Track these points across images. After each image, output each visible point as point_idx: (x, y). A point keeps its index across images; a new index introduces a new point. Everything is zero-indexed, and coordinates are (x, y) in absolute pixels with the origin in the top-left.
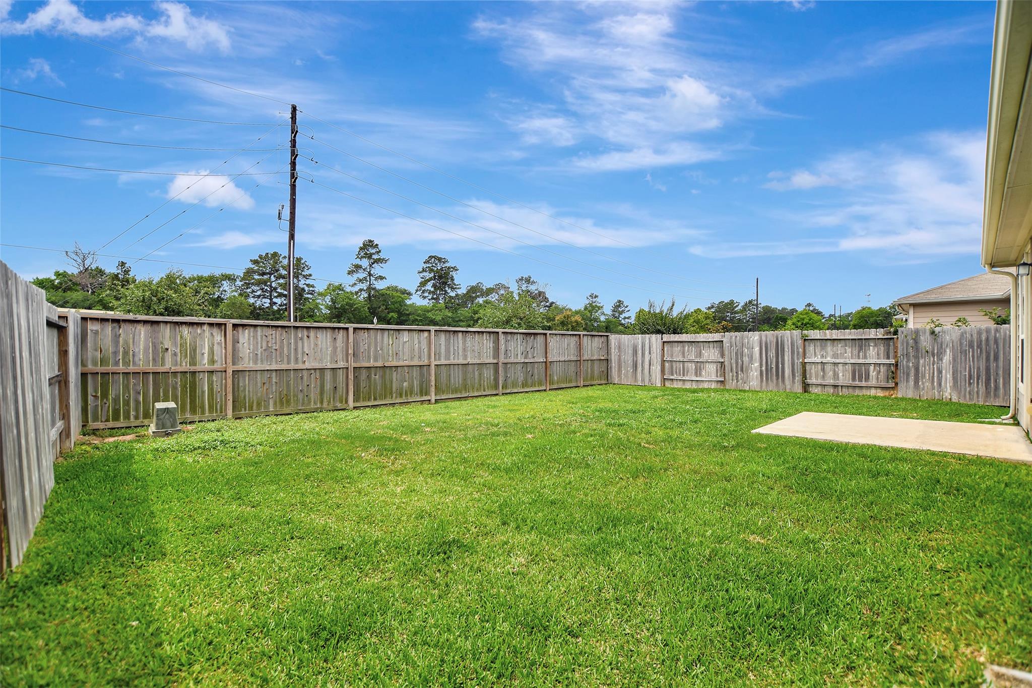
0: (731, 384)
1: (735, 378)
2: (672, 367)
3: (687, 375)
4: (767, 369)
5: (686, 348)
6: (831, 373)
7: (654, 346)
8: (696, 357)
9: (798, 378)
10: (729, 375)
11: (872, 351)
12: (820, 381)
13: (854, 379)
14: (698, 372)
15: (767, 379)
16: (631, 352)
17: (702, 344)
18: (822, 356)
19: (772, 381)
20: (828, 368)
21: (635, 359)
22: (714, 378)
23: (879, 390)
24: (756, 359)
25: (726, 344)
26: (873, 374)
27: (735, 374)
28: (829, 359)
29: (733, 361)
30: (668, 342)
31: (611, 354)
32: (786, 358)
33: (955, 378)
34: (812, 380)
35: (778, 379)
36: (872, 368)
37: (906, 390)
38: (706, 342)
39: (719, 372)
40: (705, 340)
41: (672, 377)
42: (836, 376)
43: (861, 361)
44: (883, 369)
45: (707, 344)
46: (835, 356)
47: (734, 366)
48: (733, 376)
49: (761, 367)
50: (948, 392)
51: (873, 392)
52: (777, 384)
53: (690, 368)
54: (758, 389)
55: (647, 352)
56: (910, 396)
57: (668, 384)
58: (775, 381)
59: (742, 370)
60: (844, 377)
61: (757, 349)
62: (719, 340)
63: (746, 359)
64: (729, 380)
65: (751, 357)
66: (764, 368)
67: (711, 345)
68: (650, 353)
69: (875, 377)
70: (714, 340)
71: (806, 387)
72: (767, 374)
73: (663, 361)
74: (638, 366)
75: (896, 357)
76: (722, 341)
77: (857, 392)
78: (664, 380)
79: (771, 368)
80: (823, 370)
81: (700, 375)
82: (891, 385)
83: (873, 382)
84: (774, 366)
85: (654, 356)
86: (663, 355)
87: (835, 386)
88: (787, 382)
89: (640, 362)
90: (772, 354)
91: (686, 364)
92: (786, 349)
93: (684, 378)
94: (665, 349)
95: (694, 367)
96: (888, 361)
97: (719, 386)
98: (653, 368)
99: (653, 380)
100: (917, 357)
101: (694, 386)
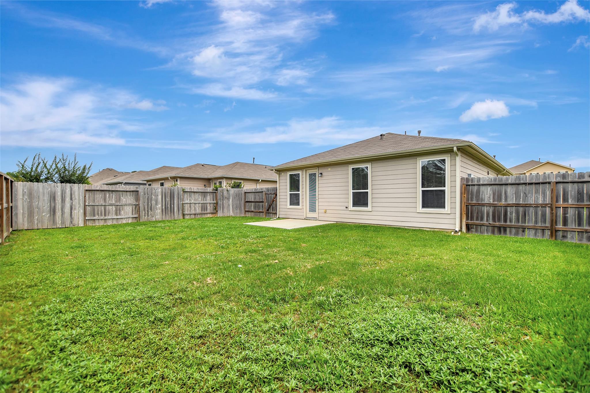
0: (144, 219)
1: (146, 214)
2: (94, 210)
3: (109, 215)
4: (165, 208)
5: (108, 195)
6: (194, 208)
7: (76, 193)
8: (116, 202)
9: (181, 212)
10: (142, 213)
11: (208, 198)
12: (189, 212)
13: (202, 211)
14: (118, 212)
15: (165, 213)
16: (47, 198)
17: (121, 193)
18: (190, 200)
19: (168, 214)
20: (192, 205)
21: (53, 205)
22: (130, 215)
23: (211, 214)
24: (159, 202)
25: (141, 193)
26: (208, 207)
27: (147, 212)
28: (193, 201)
29: (146, 204)
30: (90, 190)
31: (16, 201)
32: (175, 202)
33: (233, 208)
34: (186, 212)
35: (171, 213)
36: (208, 205)
37: (220, 214)
38: (124, 191)
39: (134, 211)
40: (123, 190)
41: (94, 218)
42: (195, 209)
43: (205, 202)
44: (212, 205)
45: (125, 193)
46: (195, 200)
47: (146, 207)
48: (145, 213)
49: (162, 207)
50: (231, 213)
51: (209, 215)
52: (171, 215)
53: (111, 210)
54: (161, 220)
55: (68, 199)
56: (221, 216)
57: (90, 224)
58: (170, 214)
59: (151, 209)
60: (199, 211)
61: (160, 197)
62: (134, 190)
63: (154, 202)
64: (142, 216)
65: (156, 201)
66: (164, 207)
67: (128, 194)
68: (71, 199)
69: (210, 209)
70: (131, 190)
71: (184, 215)
72: (165, 210)
73: (85, 206)
74: (57, 211)
75: (216, 199)
76: (138, 191)
77: (203, 216)
78: (85, 221)
79: (168, 207)
80: (190, 207)
81: (120, 214)
82: (215, 211)
83: (209, 211)
84: (169, 206)
85: (76, 202)
86: (85, 201)
87: (195, 214)
88: (175, 214)
89: (59, 206)
90: (168, 199)
91: (107, 207)
92: (175, 197)
93: (106, 218)
94: (87, 196)
95: (114, 209)
96: (214, 202)
97: (134, 221)
98: (75, 212)
99: (75, 222)
100: (223, 200)
101: (115, 222)
